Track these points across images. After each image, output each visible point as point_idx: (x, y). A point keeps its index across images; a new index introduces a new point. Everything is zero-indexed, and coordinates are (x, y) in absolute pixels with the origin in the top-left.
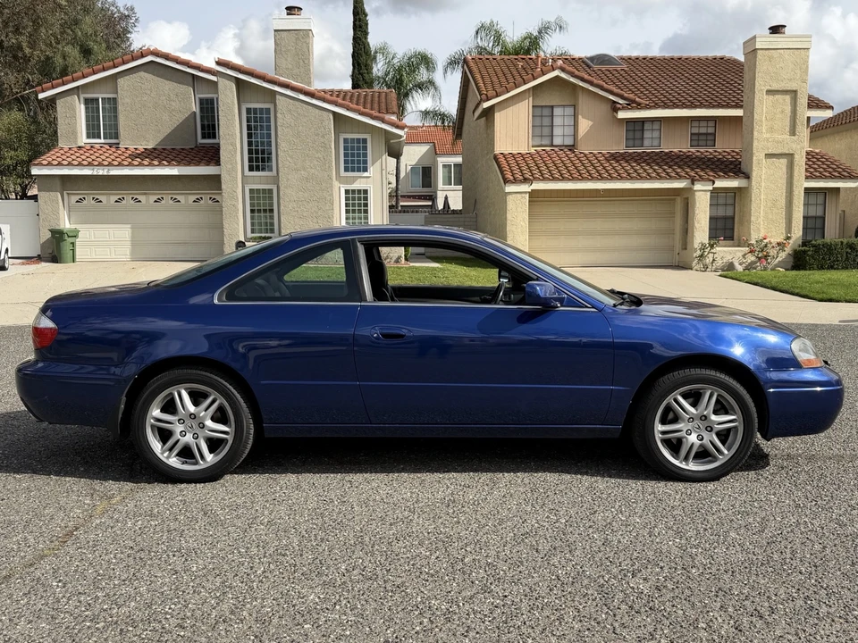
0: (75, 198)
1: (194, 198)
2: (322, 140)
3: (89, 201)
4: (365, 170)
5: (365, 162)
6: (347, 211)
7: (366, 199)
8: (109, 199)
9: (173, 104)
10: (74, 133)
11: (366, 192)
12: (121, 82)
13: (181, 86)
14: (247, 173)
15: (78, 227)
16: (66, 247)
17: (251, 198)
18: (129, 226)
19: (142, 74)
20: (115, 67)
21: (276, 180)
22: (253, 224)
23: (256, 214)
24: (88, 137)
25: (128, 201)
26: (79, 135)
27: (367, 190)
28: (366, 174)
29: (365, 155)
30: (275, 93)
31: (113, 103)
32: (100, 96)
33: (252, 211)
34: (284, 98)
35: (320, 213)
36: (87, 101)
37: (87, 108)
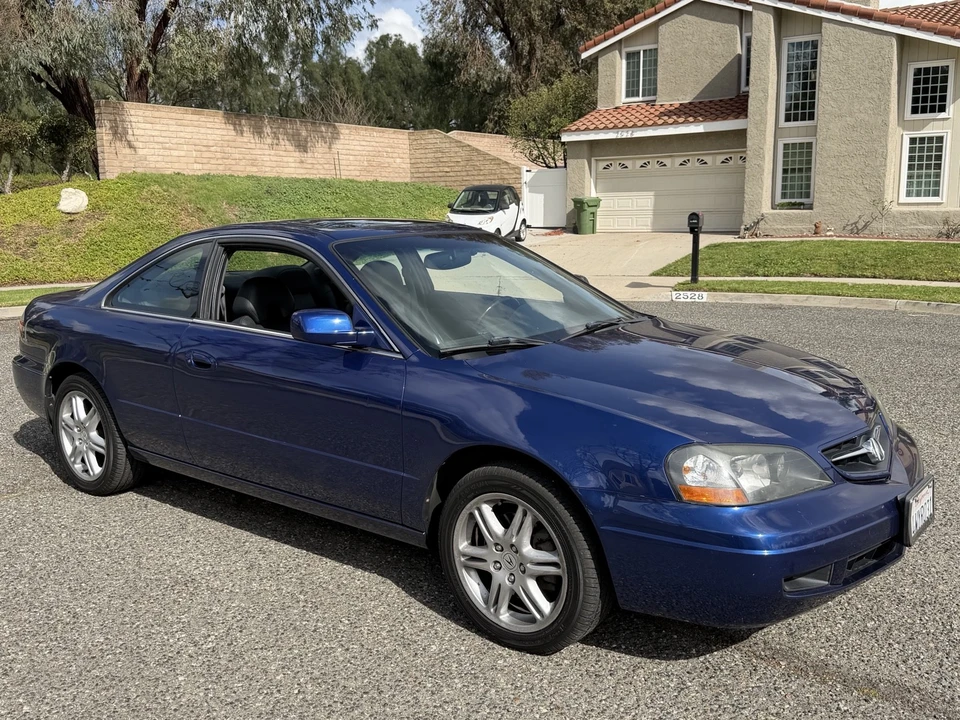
0: (603, 164)
1: (723, 158)
2: (878, 74)
3: (616, 168)
4: (942, 109)
5: (943, 99)
6: (911, 167)
7: (940, 149)
8: (634, 164)
9: (716, 48)
10: (612, 93)
11: (940, 139)
12: (662, 29)
13: (726, 25)
14: (782, 123)
15: (600, 195)
16: (586, 217)
17: (785, 155)
18: (652, 193)
19: (686, 17)
20: (656, 13)
21: (814, 131)
22: (784, 187)
23: (789, 175)
24: (627, 96)
25: (653, 166)
26: (618, 94)
27: (942, 138)
28: (942, 115)
29: (944, 89)
30: (821, 20)
31: (652, 55)
32: (641, 48)
33: (785, 171)
34: (832, 25)
35: (866, 171)
36: (629, 56)
37: (628, 64)
